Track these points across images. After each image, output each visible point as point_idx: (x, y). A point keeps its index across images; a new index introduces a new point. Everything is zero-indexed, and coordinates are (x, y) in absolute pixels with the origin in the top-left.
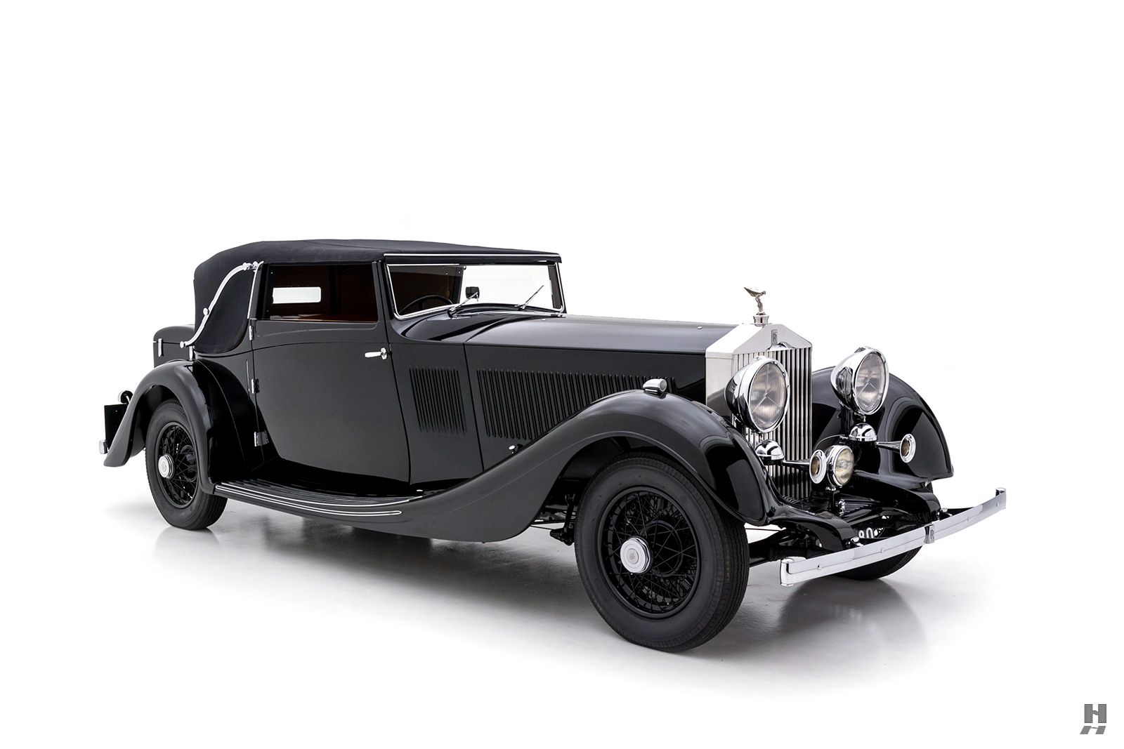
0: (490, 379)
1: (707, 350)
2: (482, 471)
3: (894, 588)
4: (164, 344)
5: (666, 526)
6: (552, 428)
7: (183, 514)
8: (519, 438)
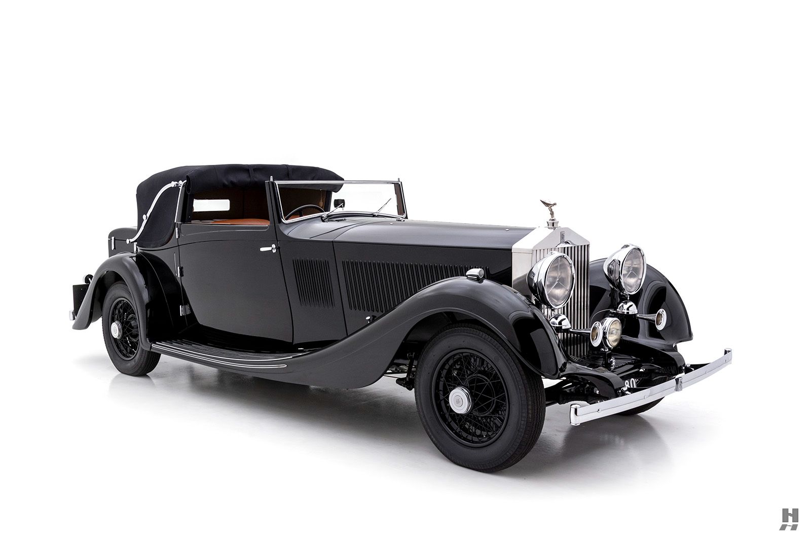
0: (352, 267)
1: (513, 247)
2: (346, 336)
3: (649, 421)
4: (116, 241)
5: (484, 379)
6: (397, 305)
7: (130, 364)
8: (373, 311)
